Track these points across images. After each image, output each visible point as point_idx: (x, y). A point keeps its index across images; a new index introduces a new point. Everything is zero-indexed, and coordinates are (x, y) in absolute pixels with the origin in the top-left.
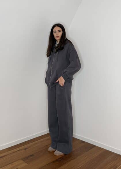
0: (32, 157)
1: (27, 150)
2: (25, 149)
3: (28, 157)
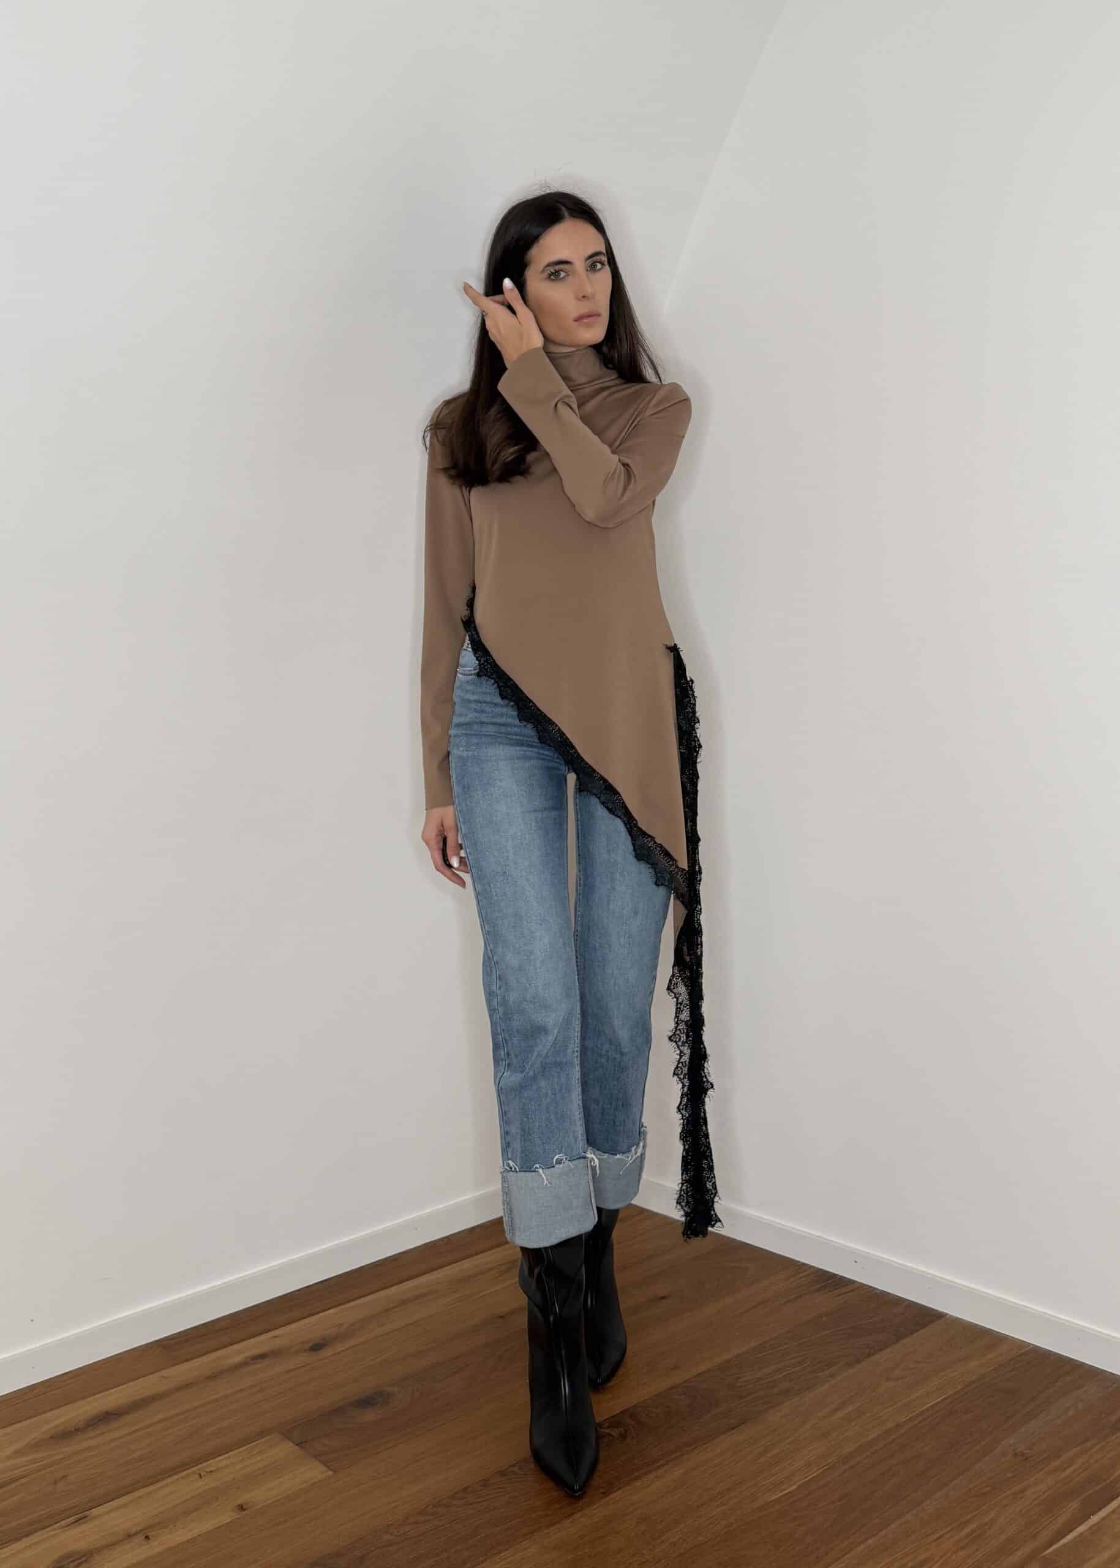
0: (369, 1416)
1: (327, 1352)
2: (317, 1347)
3: (338, 1410)
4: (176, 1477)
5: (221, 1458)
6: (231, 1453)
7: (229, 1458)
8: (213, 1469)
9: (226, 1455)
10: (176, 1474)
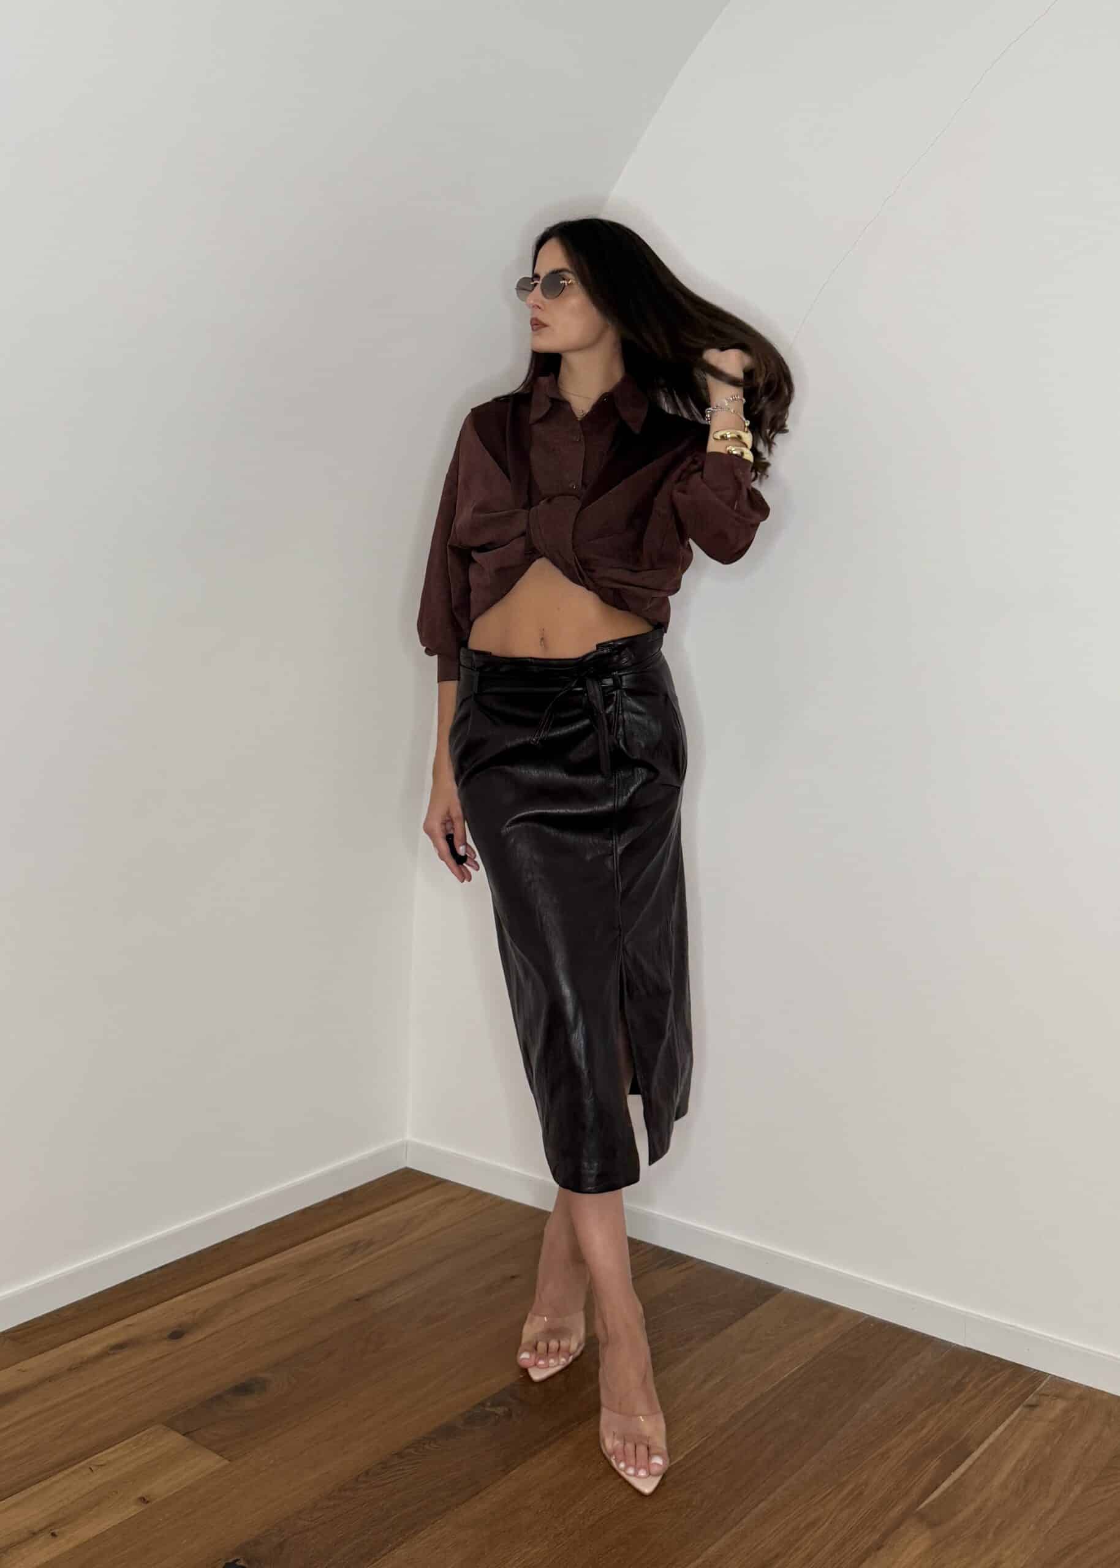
0: (249, 1403)
1: (187, 1340)
2: (176, 1335)
3: (218, 1399)
4: (66, 1472)
5: (109, 1451)
6: (118, 1446)
7: (116, 1451)
8: (102, 1463)
9: (112, 1449)
10: (66, 1469)
